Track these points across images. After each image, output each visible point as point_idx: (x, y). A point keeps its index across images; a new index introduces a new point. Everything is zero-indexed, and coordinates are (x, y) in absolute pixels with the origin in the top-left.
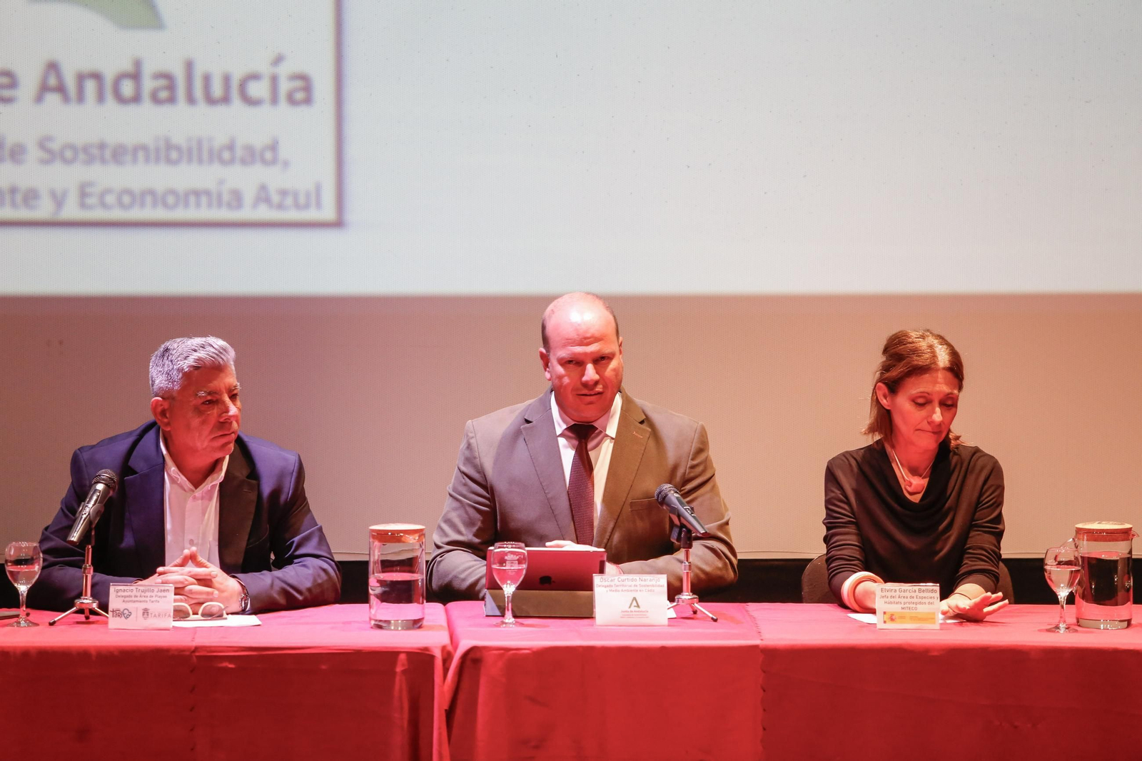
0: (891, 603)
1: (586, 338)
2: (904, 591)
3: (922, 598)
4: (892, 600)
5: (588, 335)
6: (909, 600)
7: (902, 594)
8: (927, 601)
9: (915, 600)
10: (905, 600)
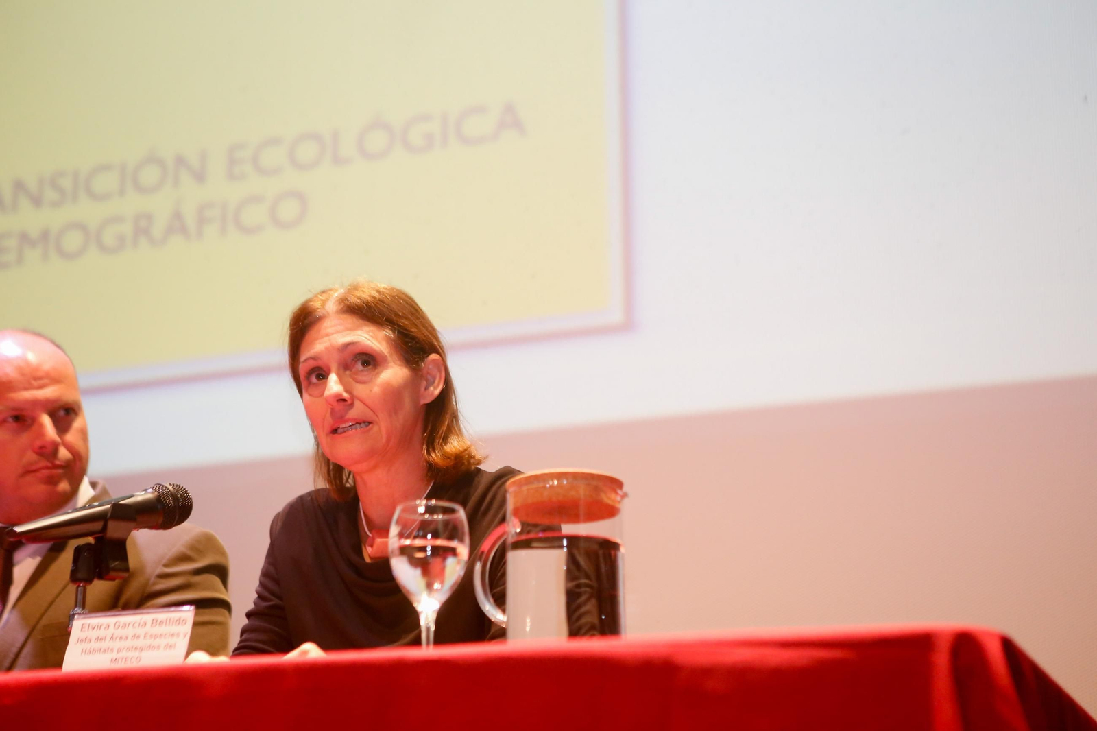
0: (94, 651)
1: (36, 379)
2: (125, 626)
3: (154, 637)
4: (97, 645)
5: (40, 374)
6: (129, 643)
7: (120, 632)
8: (163, 642)
9: (140, 642)
10: (123, 644)
